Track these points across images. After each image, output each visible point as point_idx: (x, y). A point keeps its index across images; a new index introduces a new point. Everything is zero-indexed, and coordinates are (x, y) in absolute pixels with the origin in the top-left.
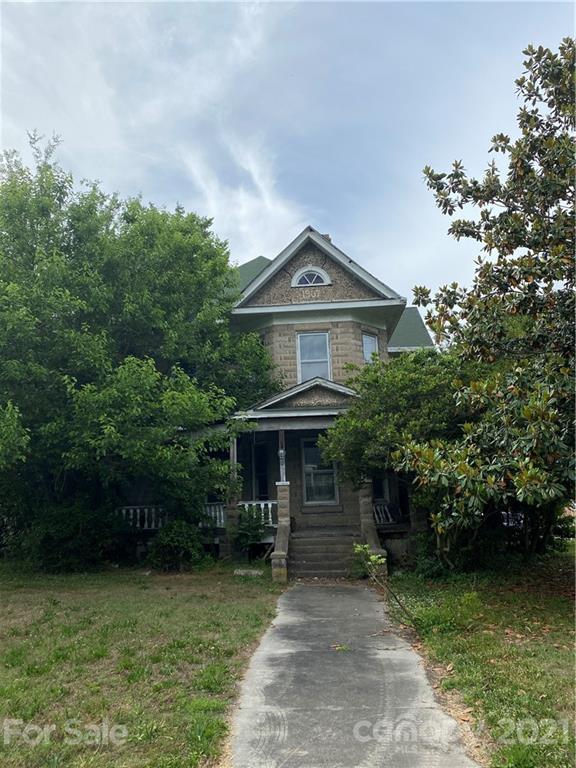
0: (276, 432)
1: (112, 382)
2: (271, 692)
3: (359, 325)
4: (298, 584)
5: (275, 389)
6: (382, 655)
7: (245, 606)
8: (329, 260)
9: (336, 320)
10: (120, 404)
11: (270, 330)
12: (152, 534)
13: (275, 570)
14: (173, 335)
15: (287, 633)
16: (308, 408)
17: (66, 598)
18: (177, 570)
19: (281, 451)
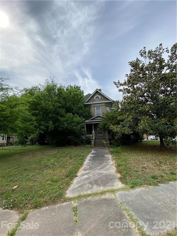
0: (92, 124)
1: (66, 117)
2: (90, 160)
3: (106, 105)
4: (96, 147)
5: (92, 117)
6: (106, 156)
7: (87, 150)
8: (100, 94)
9: (102, 104)
10: (67, 120)
11: (91, 106)
12: (73, 140)
13: (92, 145)
14: (75, 109)
15: (93, 154)
16: (97, 120)
17: (60, 150)
18: (77, 146)
19: (93, 127)
